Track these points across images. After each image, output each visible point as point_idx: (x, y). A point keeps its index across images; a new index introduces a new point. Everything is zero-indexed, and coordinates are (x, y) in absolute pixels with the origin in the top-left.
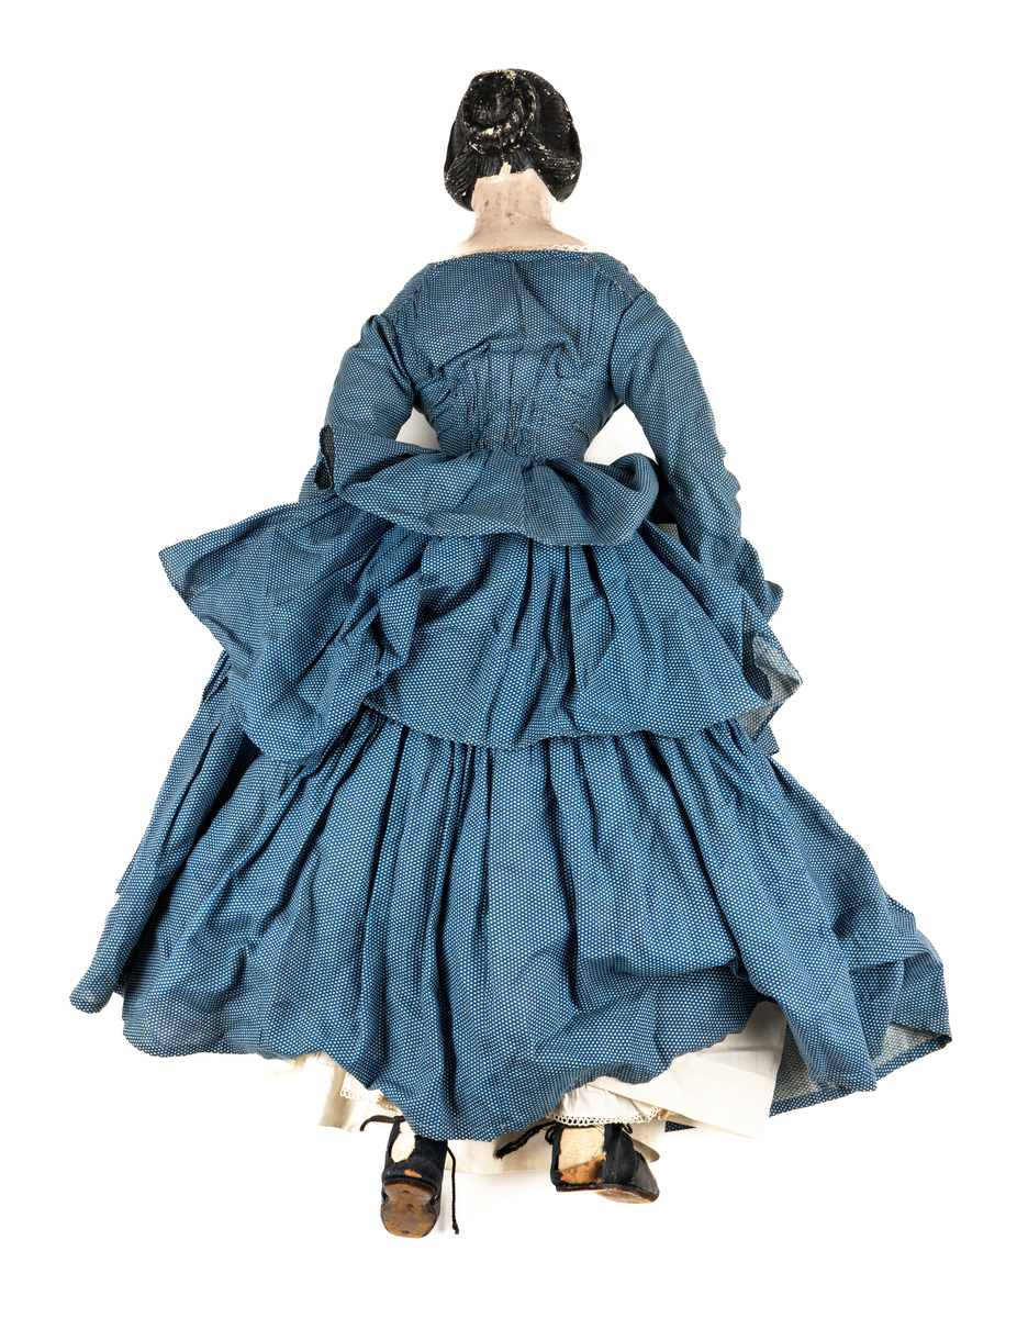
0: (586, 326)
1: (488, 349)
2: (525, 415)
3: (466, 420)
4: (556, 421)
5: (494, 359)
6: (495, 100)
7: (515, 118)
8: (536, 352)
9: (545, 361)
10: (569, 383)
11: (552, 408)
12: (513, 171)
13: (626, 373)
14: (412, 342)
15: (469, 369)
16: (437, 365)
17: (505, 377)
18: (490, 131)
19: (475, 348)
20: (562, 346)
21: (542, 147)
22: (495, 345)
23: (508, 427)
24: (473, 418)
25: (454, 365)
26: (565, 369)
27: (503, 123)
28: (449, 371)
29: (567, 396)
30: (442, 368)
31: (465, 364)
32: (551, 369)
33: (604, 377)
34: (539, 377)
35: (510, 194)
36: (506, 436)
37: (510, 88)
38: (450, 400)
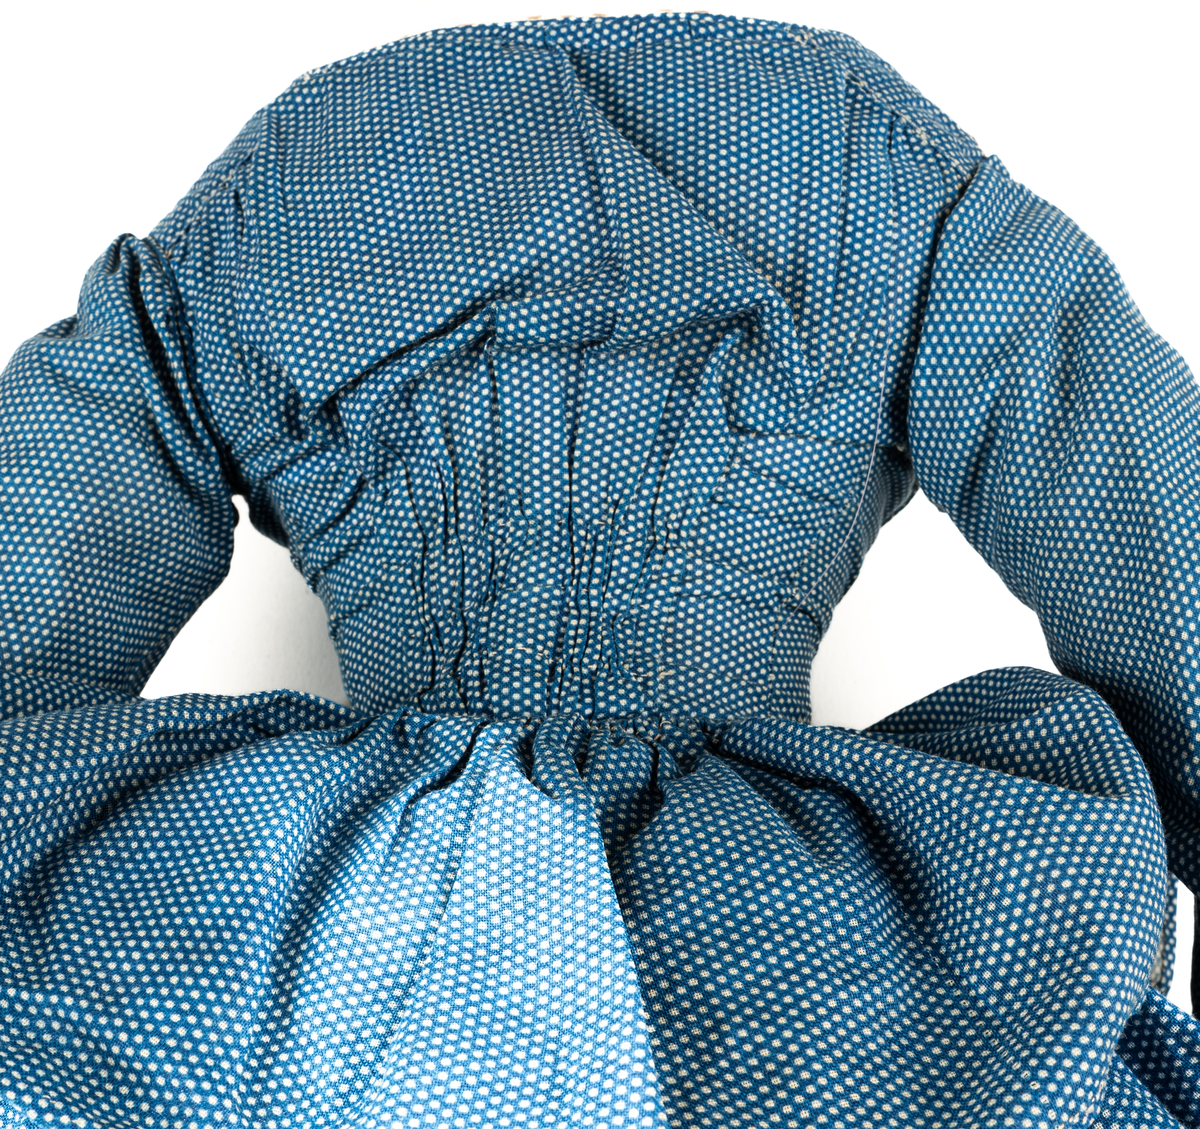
0: (824, 251)
1: (486, 336)
2: (626, 567)
3: (420, 578)
4: (729, 581)
5: (513, 374)
8: (656, 345)
9: (687, 377)
10: (770, 452)
11: (714, 535)
13: (972, 415)
14: (227, 323)
15: (426, 407)
16: (312, 393)
17: (547, 438)
19: (442, 331)
20: (748, 322)
22: (514, 319)
23: (563, 610)
24: (443, 574)
25: (371, 393)
26: (757, 406)
28: (354, 414)
29: (761, 496)
30: (329, 408)
31: (408, 391)
32: (709, 406)
33: (879, 430)
34: (668, 435)
36: (559, 646)
38: (365, 515)
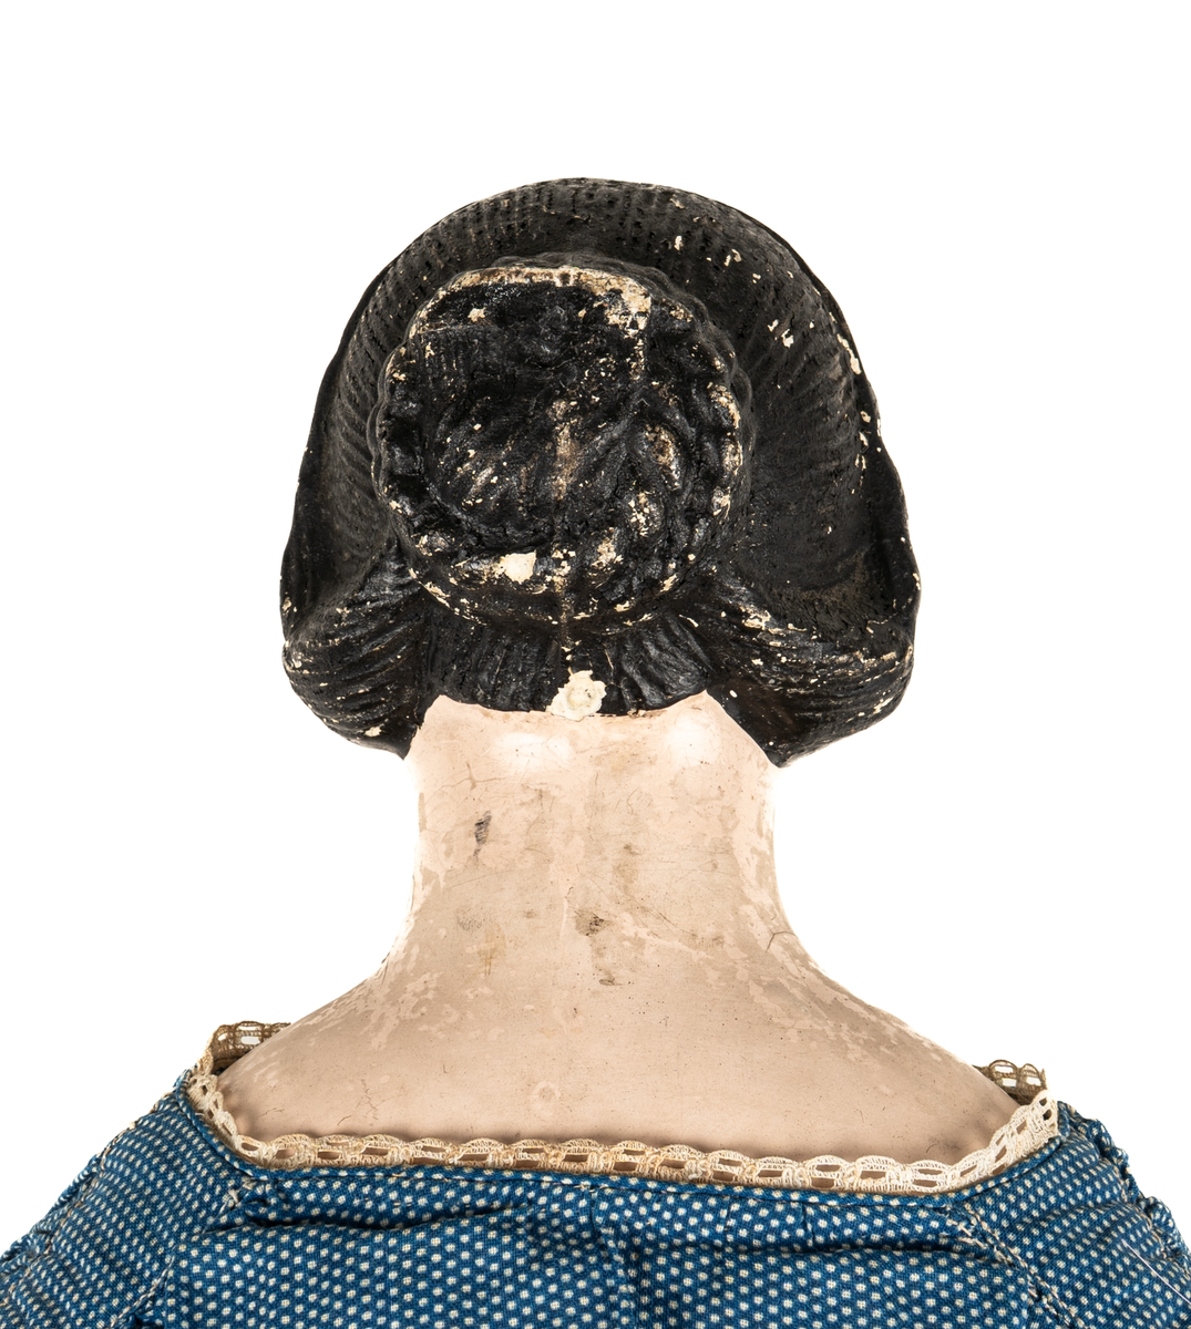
6: (547, 434)
7: (642, 513)
12: (612, 707)
18: (517, 567)
21: (758, 620)
27: (582, 535)
35: (596, 807)
37: (623, 370)
